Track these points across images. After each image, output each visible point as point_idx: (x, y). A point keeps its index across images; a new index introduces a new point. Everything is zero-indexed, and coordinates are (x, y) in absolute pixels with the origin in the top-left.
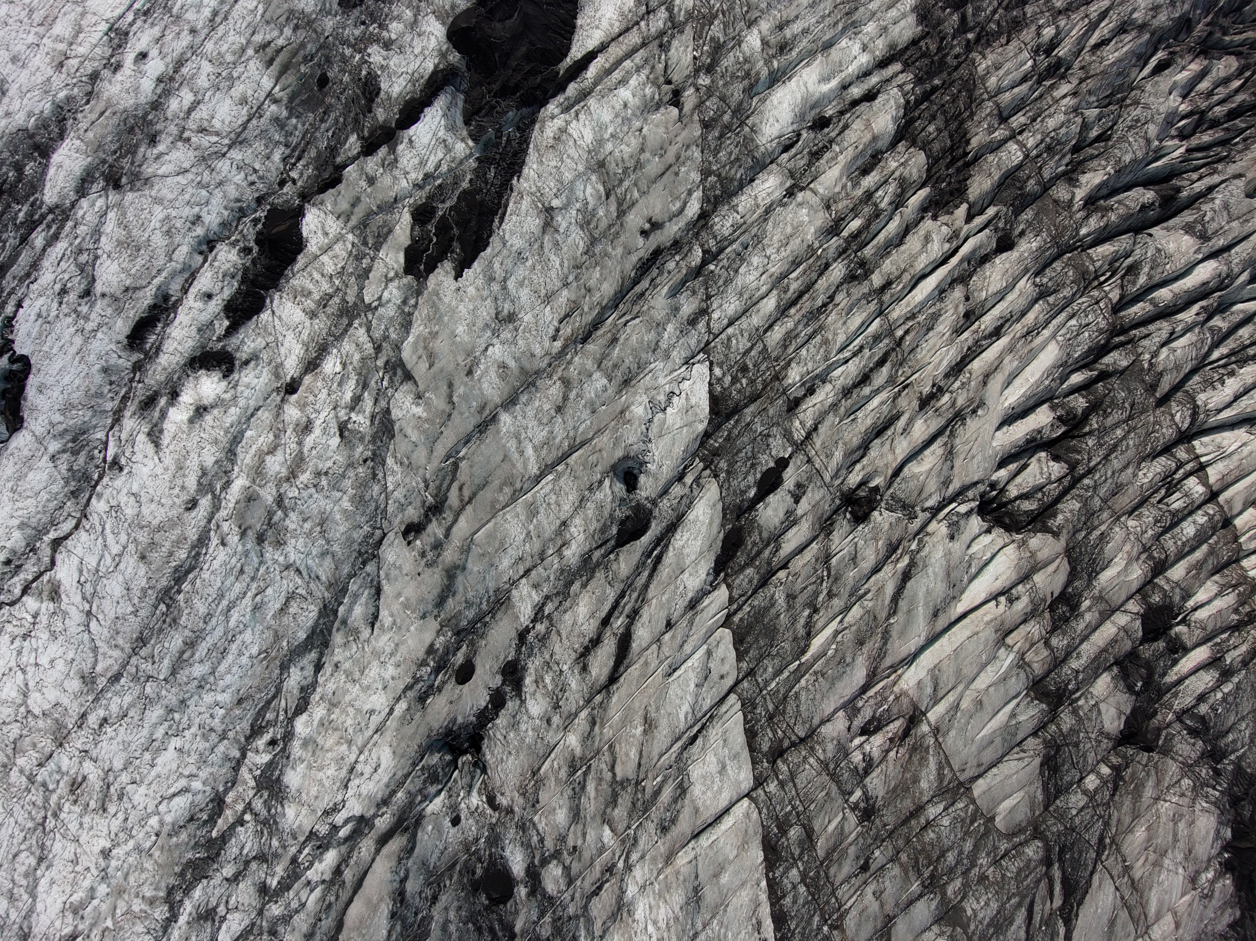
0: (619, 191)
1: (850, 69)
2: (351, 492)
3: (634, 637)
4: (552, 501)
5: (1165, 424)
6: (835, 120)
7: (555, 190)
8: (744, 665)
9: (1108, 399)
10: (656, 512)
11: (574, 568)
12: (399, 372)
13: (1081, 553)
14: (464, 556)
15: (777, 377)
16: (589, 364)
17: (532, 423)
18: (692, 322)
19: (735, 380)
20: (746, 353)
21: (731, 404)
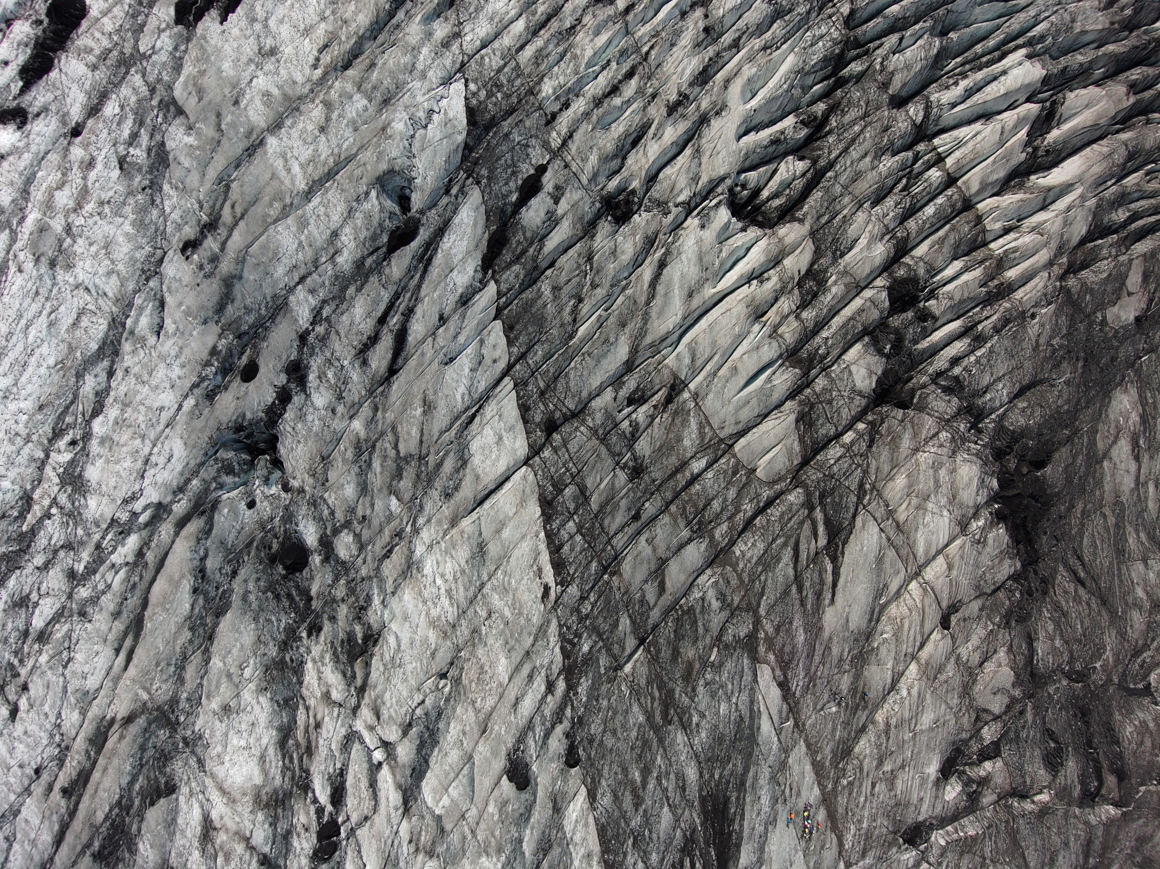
2: (132, 217)
3: (410, 332)
4: (321, 213)
5: (900, 119)
8: (515, 350)
9: (845, 101)
10: (424, 220)
11: (348, 274)
12: (172, 108)
13: (824, 233)
14: (239, 267)
15: (531, 92)
16: (349, 87)
17: (297, 143)
18: (446, 44)
19: (490, 95)
20: (500, 70)
21: (488, 116)
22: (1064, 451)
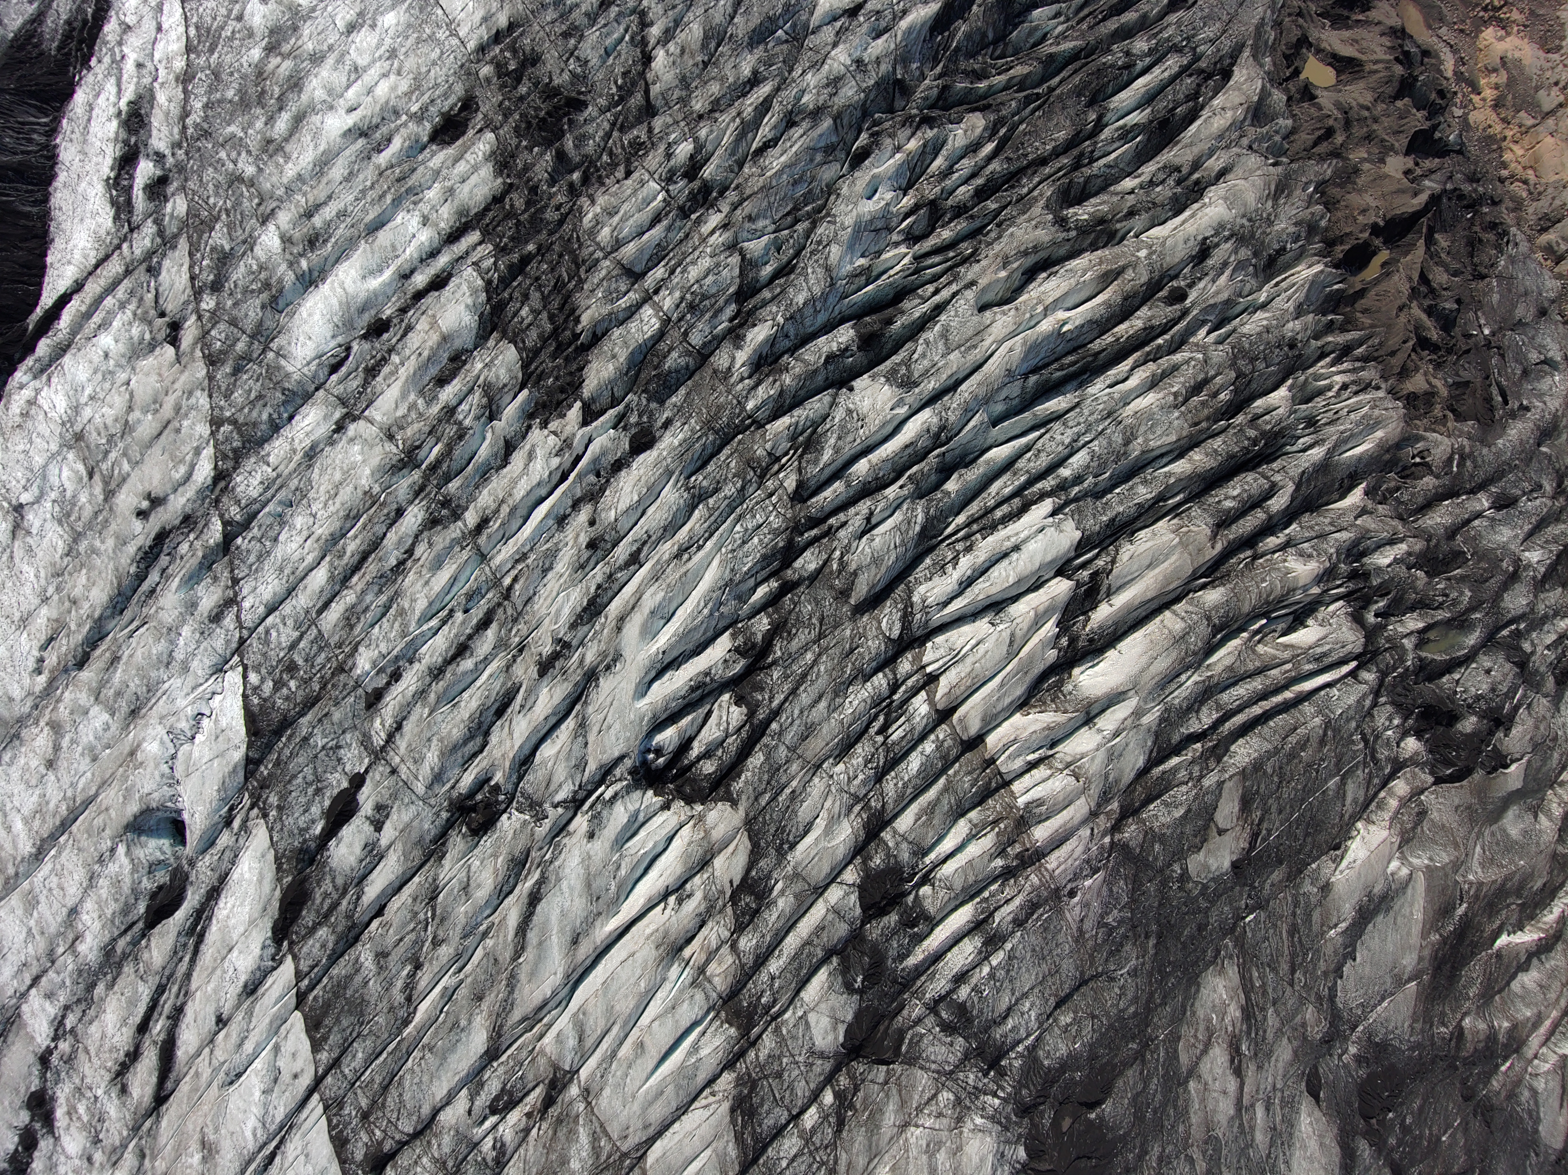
0: (104, 467)
1: (408, 252)
3: (181, 1040)
4: (54, 886)
6: (395, 321)
7: (23, 482)
10: (194, 876)
11: (94, 965)
13: (765, 822)
15: (341, 669)
16: (84, 698)
17: (18, 788)
18: (216, 618)
19: (279, 684)
20: (293, 646)
21: (276, 717)
22: (1131, 1074)
